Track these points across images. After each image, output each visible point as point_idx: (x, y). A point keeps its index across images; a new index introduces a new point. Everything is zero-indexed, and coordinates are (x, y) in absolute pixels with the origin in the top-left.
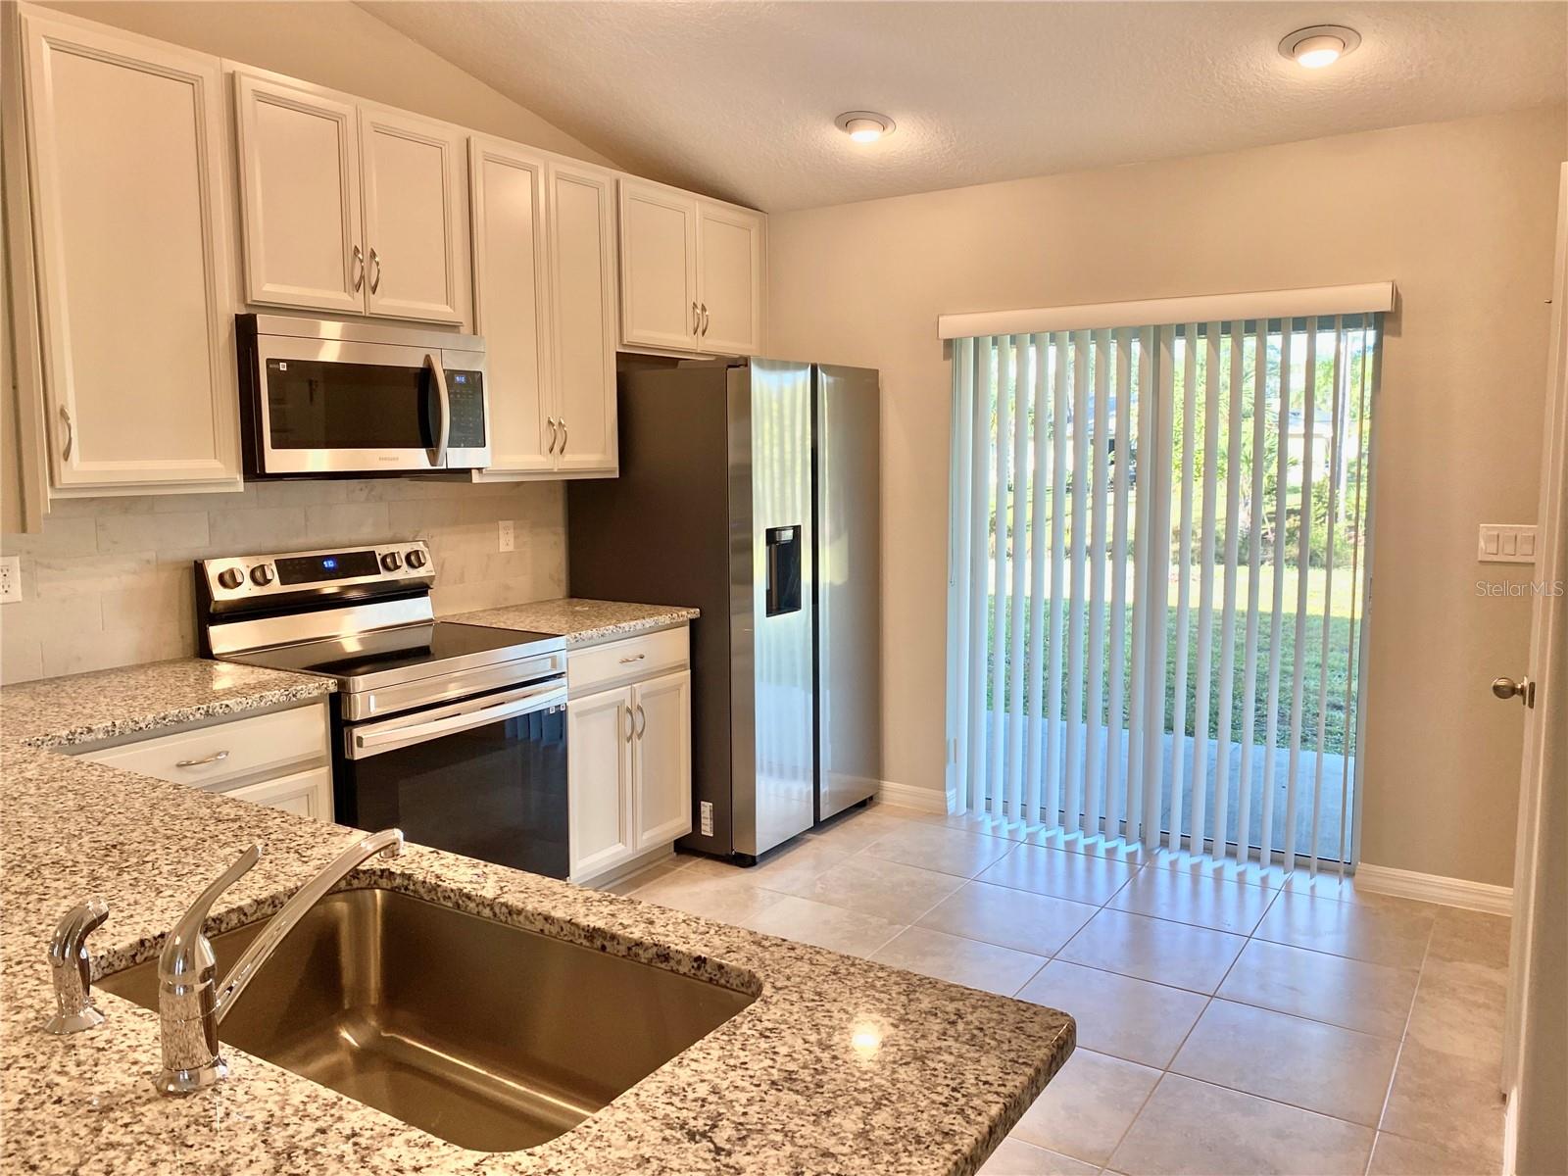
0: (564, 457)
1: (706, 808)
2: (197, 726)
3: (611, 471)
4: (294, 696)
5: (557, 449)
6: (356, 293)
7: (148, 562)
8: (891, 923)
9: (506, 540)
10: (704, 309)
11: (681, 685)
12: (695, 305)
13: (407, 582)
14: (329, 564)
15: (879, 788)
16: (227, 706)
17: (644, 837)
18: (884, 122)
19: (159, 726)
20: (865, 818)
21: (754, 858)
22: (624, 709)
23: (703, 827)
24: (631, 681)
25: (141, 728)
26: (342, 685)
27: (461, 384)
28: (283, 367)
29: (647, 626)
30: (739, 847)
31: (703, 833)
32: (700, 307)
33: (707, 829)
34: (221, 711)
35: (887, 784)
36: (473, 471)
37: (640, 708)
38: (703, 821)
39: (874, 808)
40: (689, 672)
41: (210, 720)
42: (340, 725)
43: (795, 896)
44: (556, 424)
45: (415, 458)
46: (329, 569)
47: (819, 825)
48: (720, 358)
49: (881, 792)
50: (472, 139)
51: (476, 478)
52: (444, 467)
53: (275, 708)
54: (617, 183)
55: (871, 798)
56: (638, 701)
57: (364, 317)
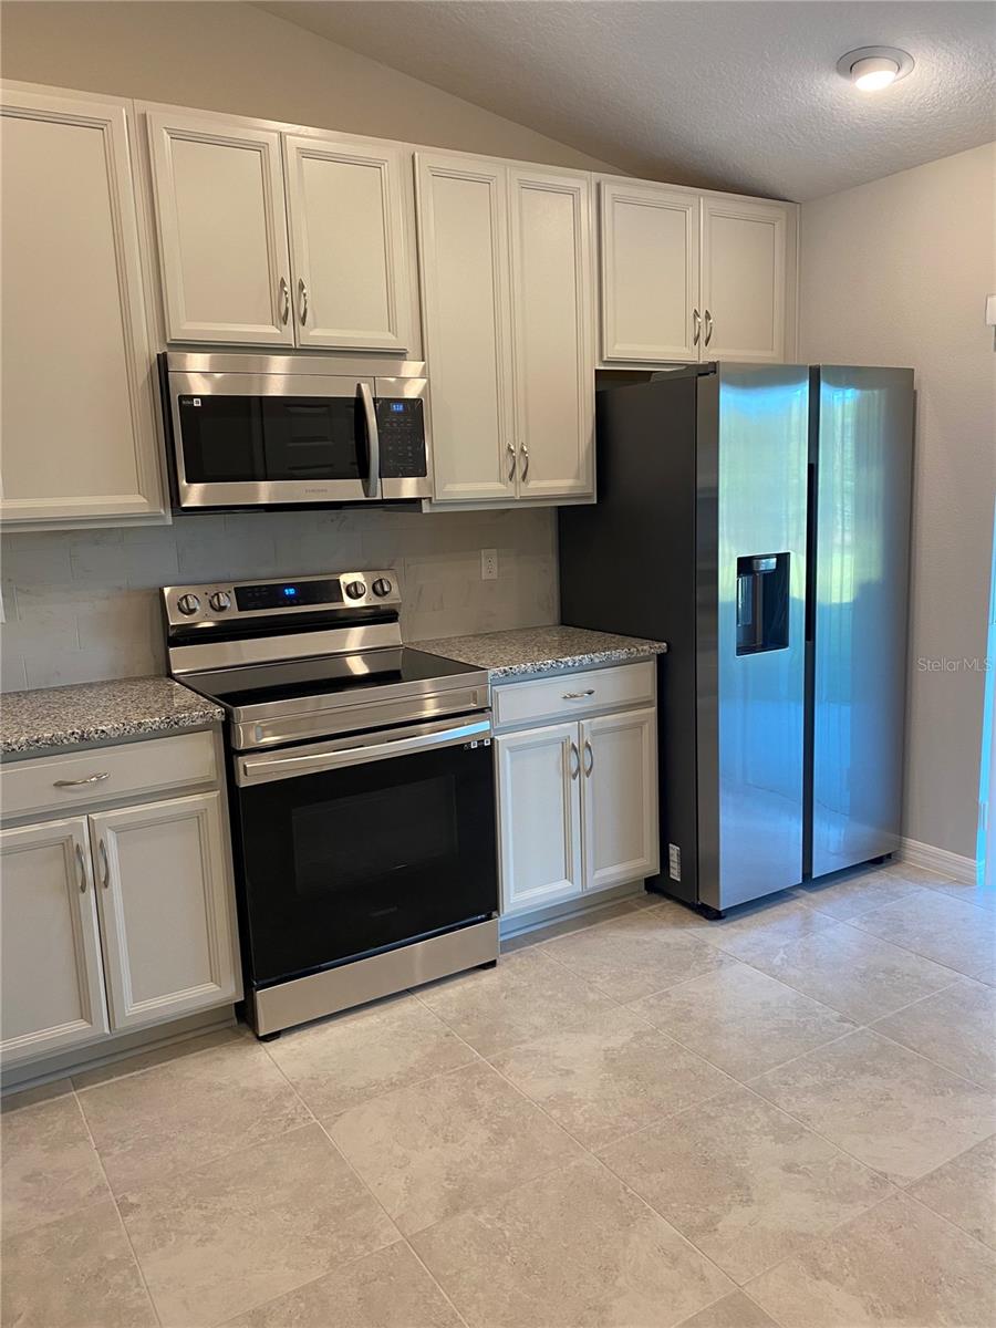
0: (527, 483)
1: (674, 850)
2: (72, 749)
3: (588, 497)
4: (176, 723)
5: (519, 474)
6: (283, 326)
7: (120, 589)
8: (842, 1020)
9: (488, 566)
10: (708, 316)
11: (643, 723)
12: (696, 314)
13: (387, 608)
14: (291, 591)
15: (900, 844)
16: (103, 731)
17: (596, 876)
18: (899, 59)
19: (32, 748)
20: (876, 880)
21: (719, 912)
22: (569, 746)
23: (672, 870)
24: (578, 717)
25: (13, 750)
26: (228, 715)
27: (399, 413)
28: (197, 403)
29: (597, 660)
30: (704, 899)
31: (672, 876)
32: (703, 314)
33: (675, 874)
34: (96, 736)
35: (910, 842)
36: (423, 501)
37: (588, 746)
38: (671, 864)
39: (892, 868)
40: (653, 710)
41: (86, 744)
42: (231, 754)
43: (747, 963)
44: (518, 451)
45: (350, 489)
46: (290, 595)
47: (809, 881)
48: (689, 367)
49: (902, 849)
50: (416, 154)
51: (426, 508)
52: (378, 497)
53: (155, 735)
54: (599, 185)
55: (889, 856)
56: (587, 737)
57: (296, 349)
